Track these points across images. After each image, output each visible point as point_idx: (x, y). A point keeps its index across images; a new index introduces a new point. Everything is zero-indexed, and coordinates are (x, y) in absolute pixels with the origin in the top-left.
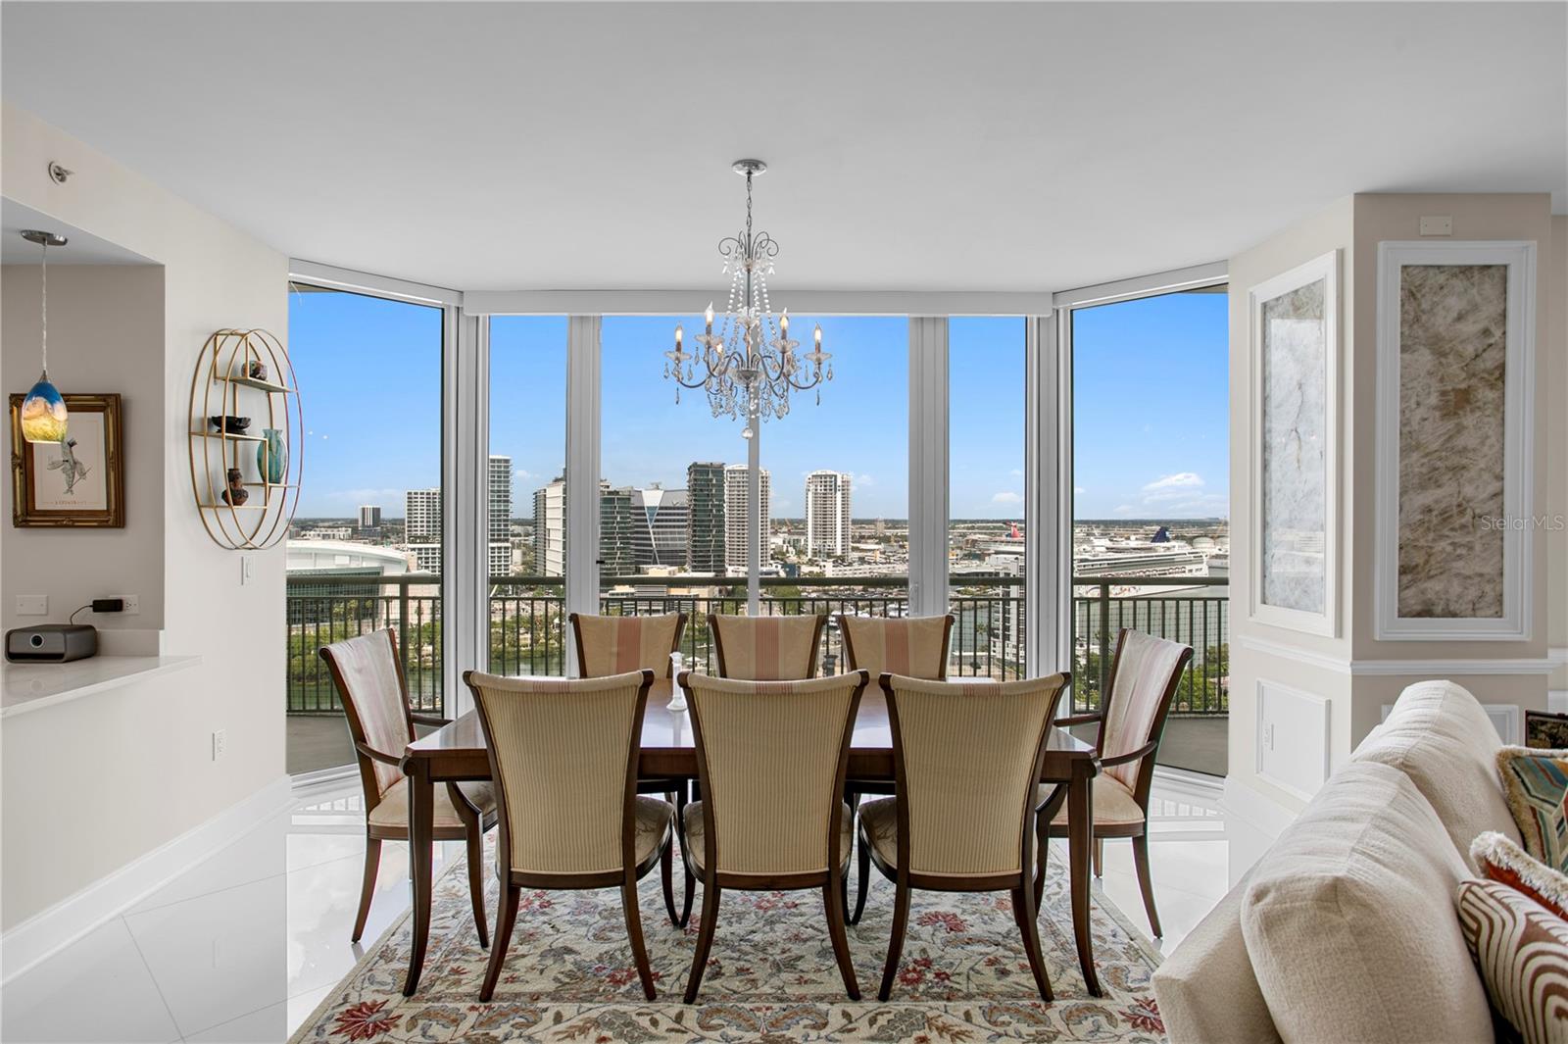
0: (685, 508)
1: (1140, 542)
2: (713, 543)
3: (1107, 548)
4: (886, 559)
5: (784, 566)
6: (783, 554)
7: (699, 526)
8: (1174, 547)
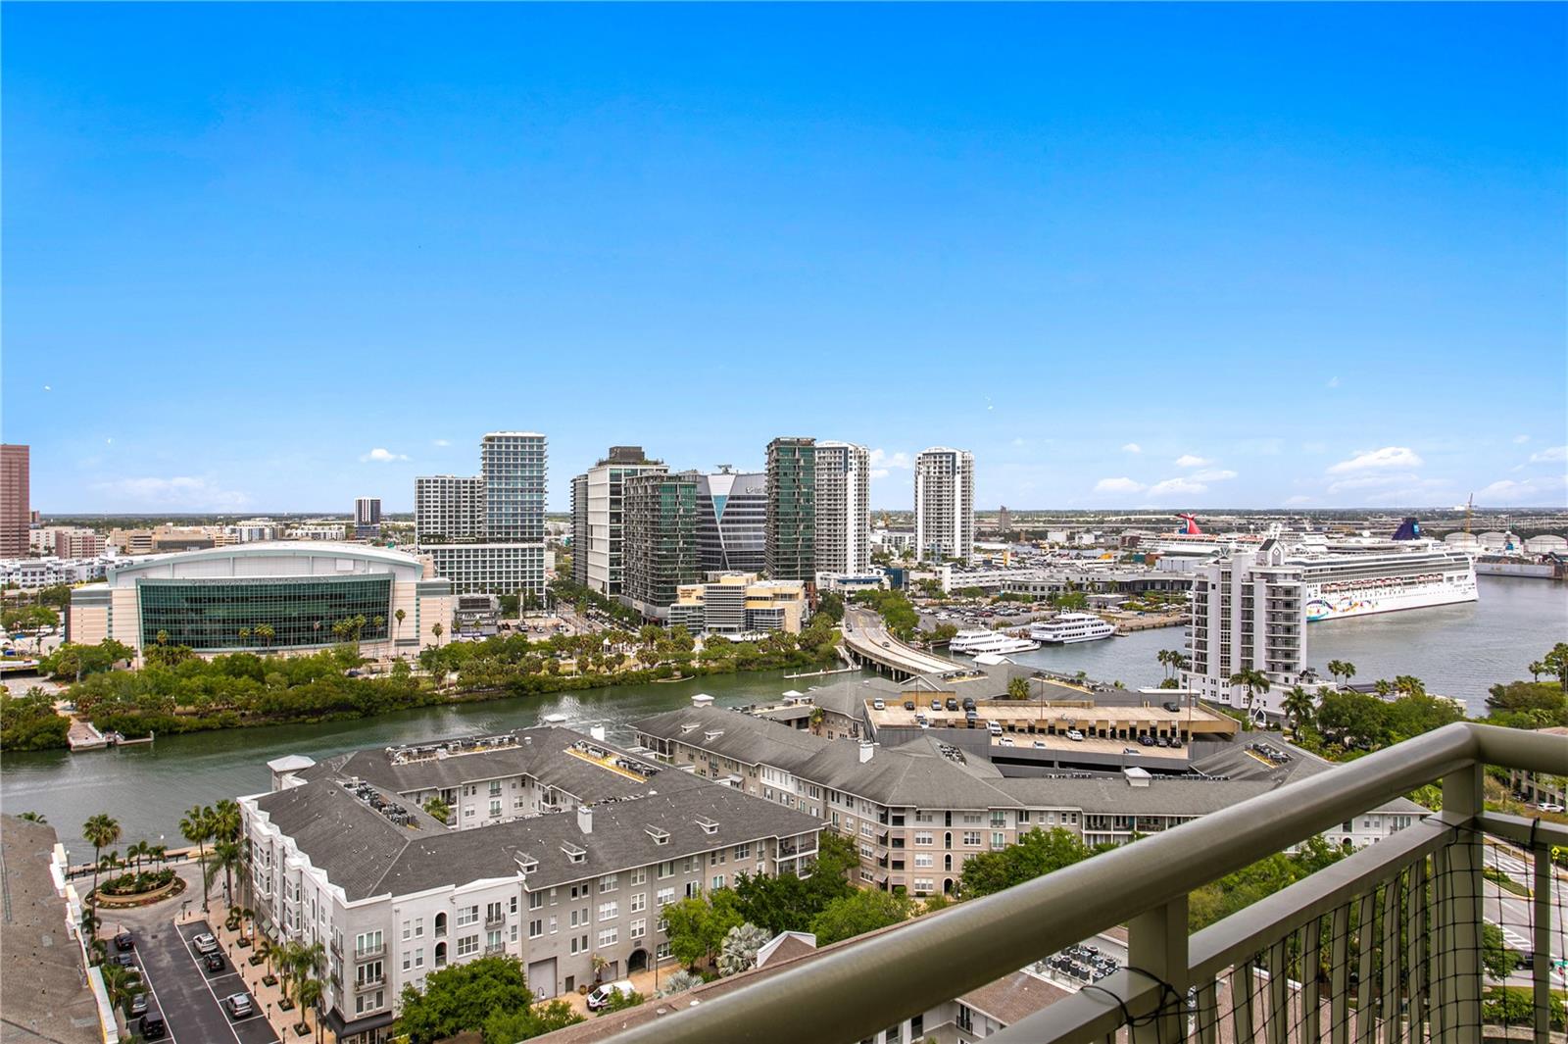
0: (764, 498)
1: (1377, 540)
2: (800, 542)
3: (1329, 548)
4: (1019, 562)
5: (888, 571)
6: (886, 556)
7: (783, 520)
8: (1427, 546)
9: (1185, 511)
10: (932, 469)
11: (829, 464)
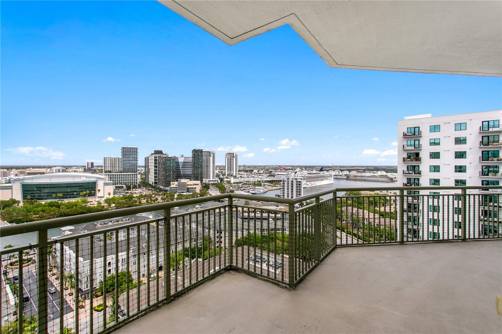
0: (191, 162)
1: (316, 172)
2: (200, 172)
3: (308, 173)
4: (247, 176)
5: (220, 179)
6: (219, 175)
7: (196, 167)
8: (325, 173)
9: (281, 166)
10: (229, 156)
11: (206, 155)
